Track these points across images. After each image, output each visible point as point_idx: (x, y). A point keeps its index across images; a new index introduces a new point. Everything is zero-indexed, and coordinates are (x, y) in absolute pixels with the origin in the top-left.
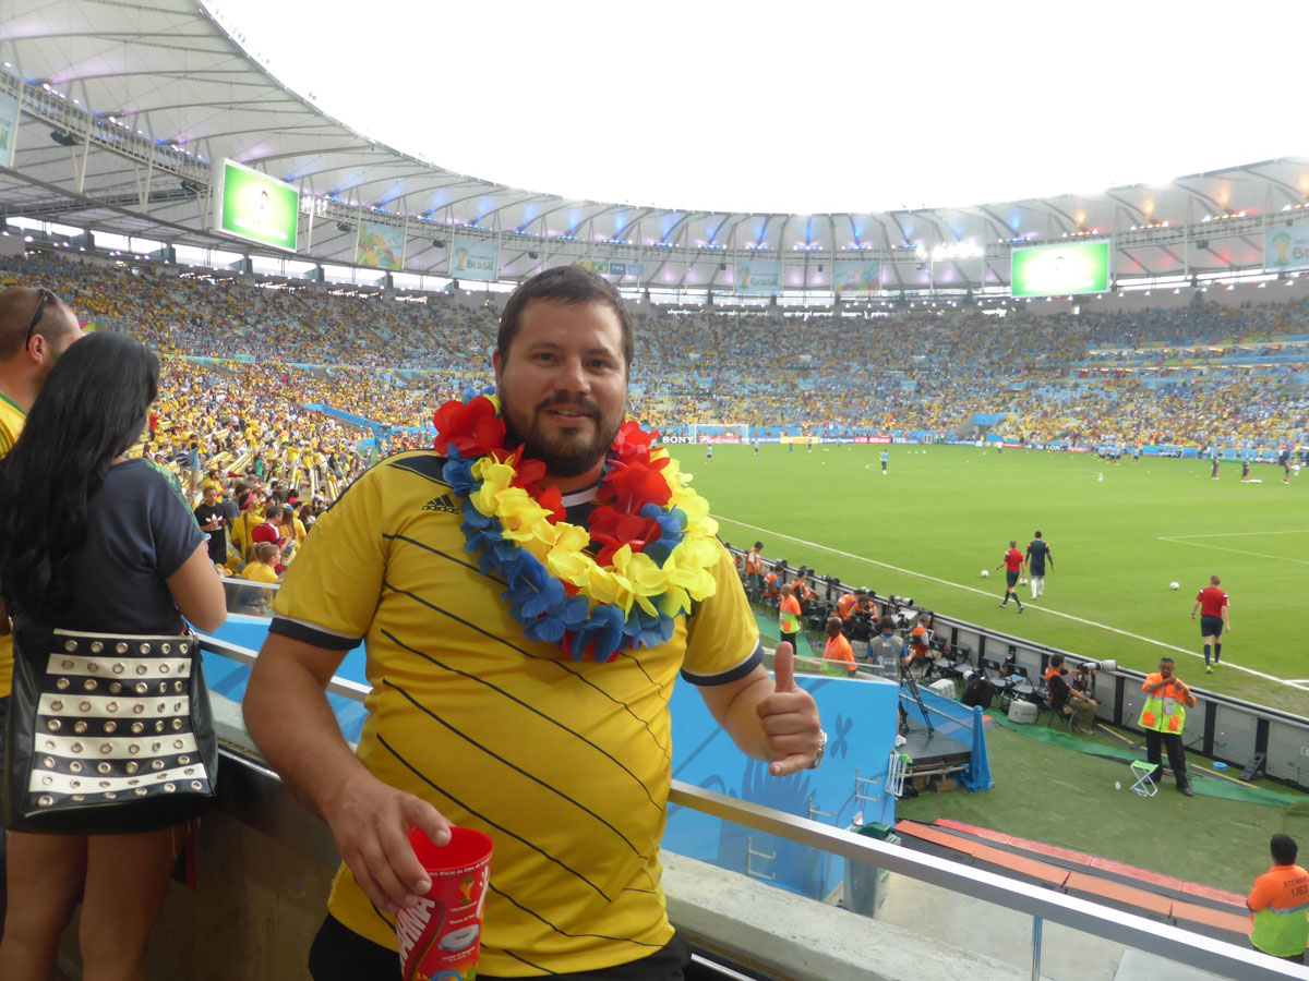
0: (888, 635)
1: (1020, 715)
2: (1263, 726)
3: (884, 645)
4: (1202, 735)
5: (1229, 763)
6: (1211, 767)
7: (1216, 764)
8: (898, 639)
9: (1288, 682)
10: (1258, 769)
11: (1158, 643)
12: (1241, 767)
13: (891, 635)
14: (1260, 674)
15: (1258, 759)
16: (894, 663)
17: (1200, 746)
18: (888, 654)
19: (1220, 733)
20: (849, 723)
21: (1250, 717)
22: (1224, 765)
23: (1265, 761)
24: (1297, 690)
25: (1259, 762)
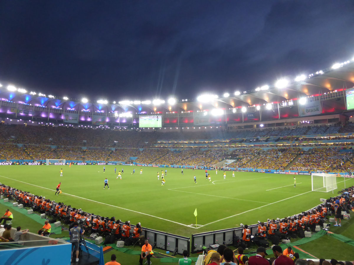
0: (76, 227)
1: (119, 245)
2: (177, 240)
3: (75, 230)
4: (164, 244)
5: (170, 251)
6: (166, 253)
7: (167, 252)
8: (79, 228)
9: (188, 226)
10: (176, 252)
11: (161, 218)
12: (172, 252)
13: (77, 227)
14: (182, 224)
15: (176, 249)
16: (78, 236)
17: (164, 248)
18: (76, 233)
19: (168, 243)
20: (49, 261)
21: (174, 238)
22: (169, 252)
23: (178, 249)
24: (190, 228)
25: (176, 250)
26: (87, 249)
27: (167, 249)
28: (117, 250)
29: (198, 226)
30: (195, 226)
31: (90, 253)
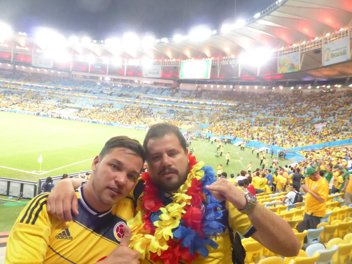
2: (22, 185)
4: (6, 190)
6: (8, 199)
9: (31, 172)
10: (21, 197)
12: (16, 197)
14: (24, 171)
15: (21, 194)
17: (6, 194)
19: (11, 189)
21: (19, 184)
22: (12, 197)
24: (33, 174)
27: (9, 195)
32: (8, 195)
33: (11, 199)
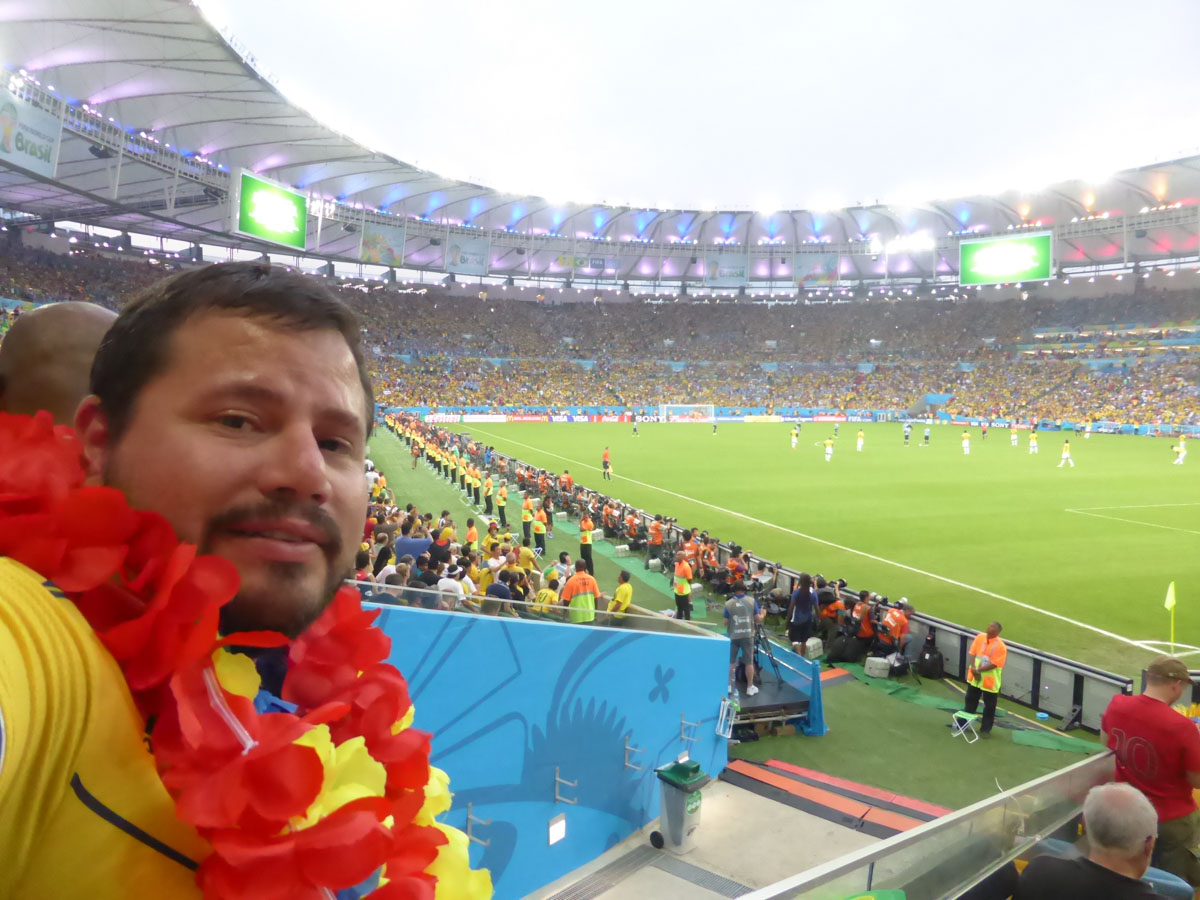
0: (740, 597)
1: (874, 670)
2: (1079, 681)
3: (738, 605)
4: (1030, 689)
5: (1051, 714)
6: (1035, 718)
7: (1040, 714)
8: (750, 599)
10: (1075, 720)
12: (1059, 718)
13: (744, 596)
15: (1074, 711)
17: (1028, 699)
19: (1045, 688)
20: (671, 673)
21: (1068, 673)
22: (1046, 715)
23: (1081, 711)
24: (1143, 650)
25: (1075, 714)
26: (775, 665)
27: (1040, 706)
28: (867, 684)
29: (1178, 650)
30: (1167, 649)
31: (784, 678)
32: (1035, 705)
33: (1042, 720)
